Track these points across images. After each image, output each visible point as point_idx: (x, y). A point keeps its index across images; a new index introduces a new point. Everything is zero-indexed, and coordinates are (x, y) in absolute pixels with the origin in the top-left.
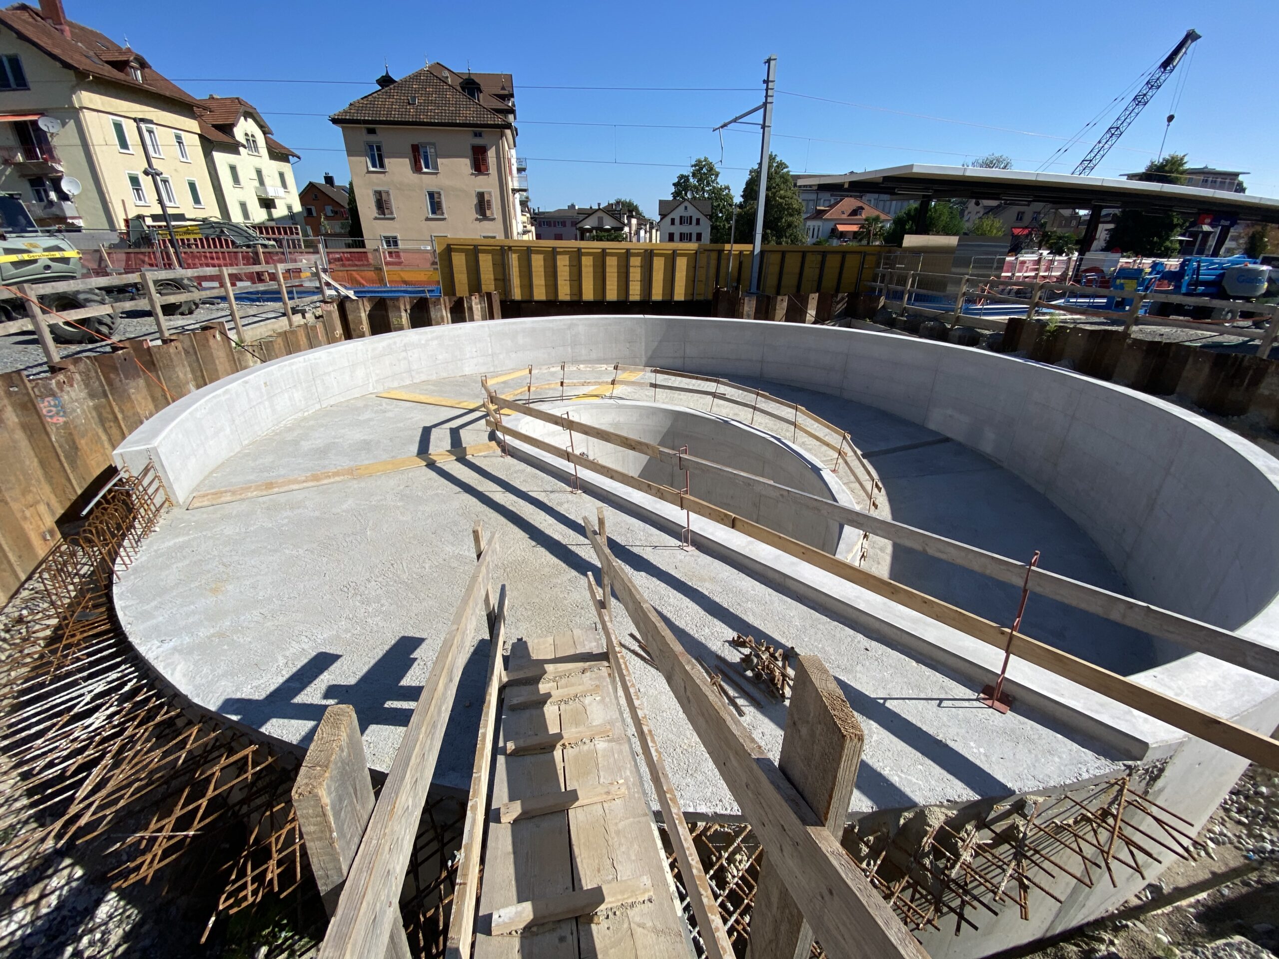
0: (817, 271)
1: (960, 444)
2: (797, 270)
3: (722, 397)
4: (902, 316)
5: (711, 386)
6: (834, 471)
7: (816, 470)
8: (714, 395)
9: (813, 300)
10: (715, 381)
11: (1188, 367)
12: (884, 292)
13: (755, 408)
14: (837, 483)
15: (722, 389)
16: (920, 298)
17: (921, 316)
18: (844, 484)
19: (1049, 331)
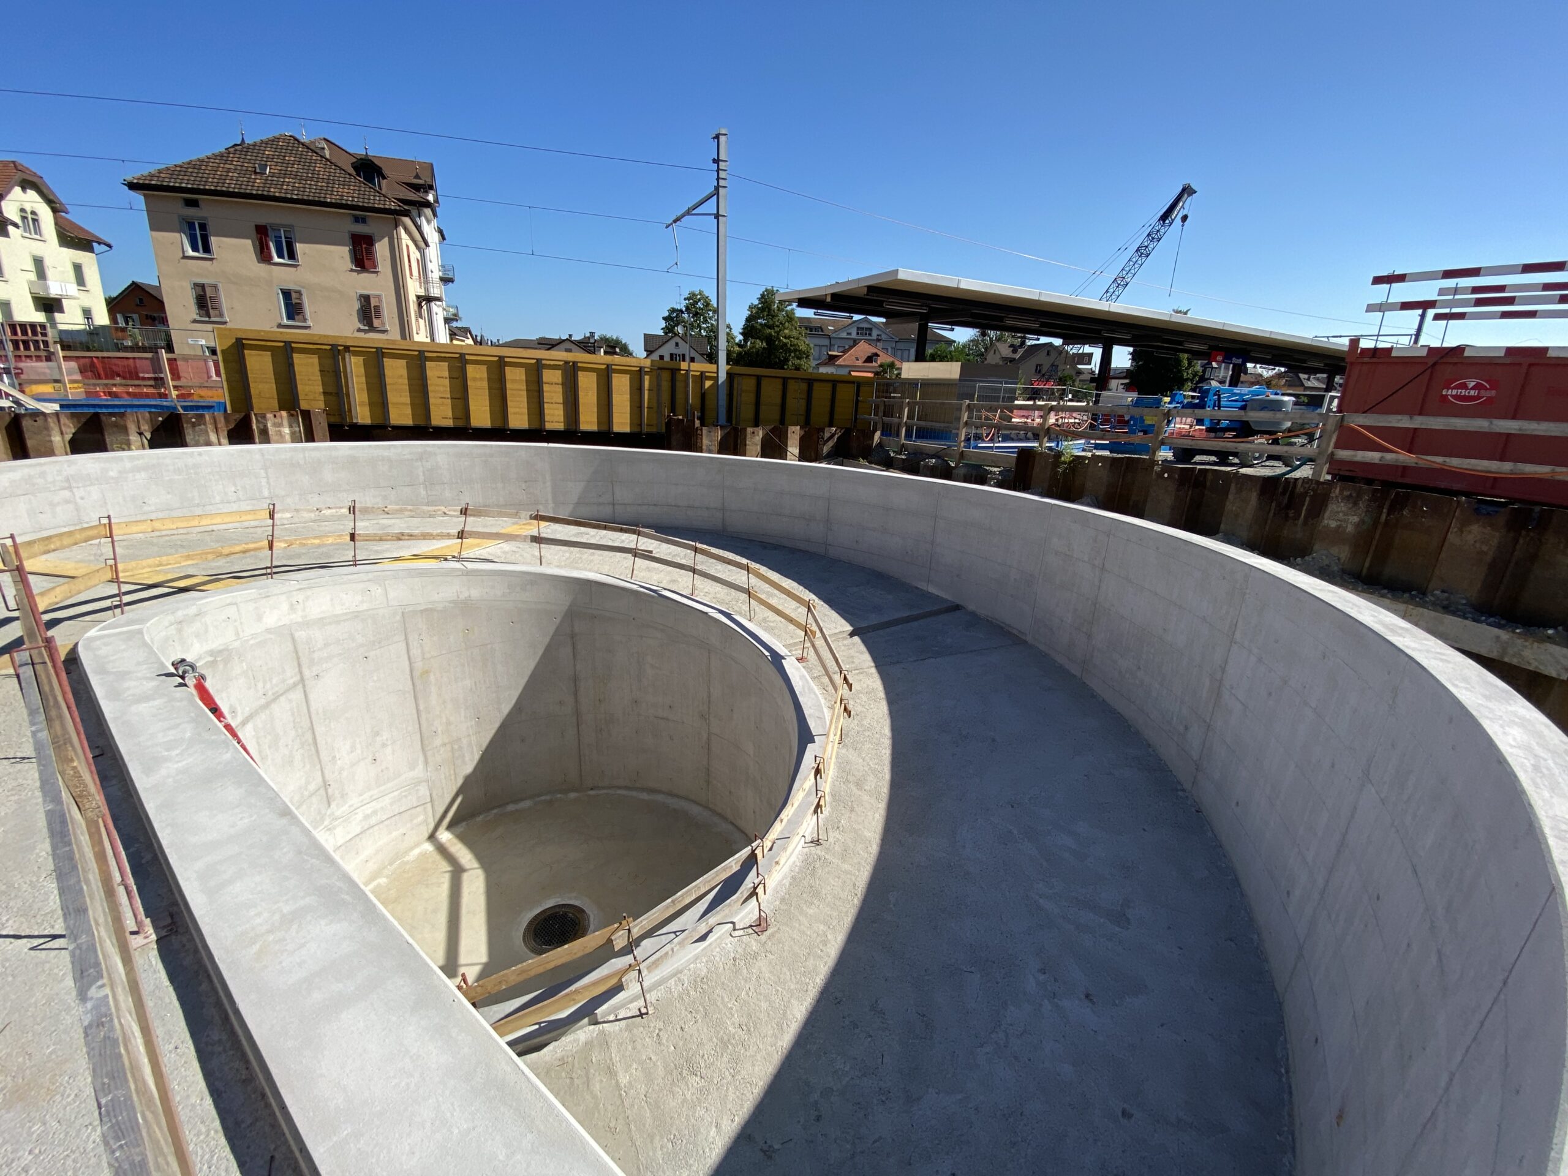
0: (803, 403)
1: (973, 614)
2: (778, 400)
3: (648, 556)
4: (900, 454)
5: (627, 540)
6: (800, 659)
7: (777, 659)
8: (635, 553)
9: (794, 435)
10: (634, 532)
11: (1231, 497)
12: (880, 426)
13: (694, 571)
14: (802, 677)
15: (646, 544)
16: (923, 434)
17: (922, 453)
18: (813, 678)
19: (1065, 463)
